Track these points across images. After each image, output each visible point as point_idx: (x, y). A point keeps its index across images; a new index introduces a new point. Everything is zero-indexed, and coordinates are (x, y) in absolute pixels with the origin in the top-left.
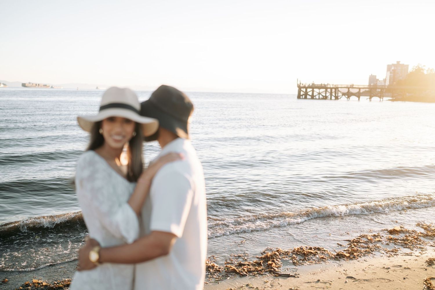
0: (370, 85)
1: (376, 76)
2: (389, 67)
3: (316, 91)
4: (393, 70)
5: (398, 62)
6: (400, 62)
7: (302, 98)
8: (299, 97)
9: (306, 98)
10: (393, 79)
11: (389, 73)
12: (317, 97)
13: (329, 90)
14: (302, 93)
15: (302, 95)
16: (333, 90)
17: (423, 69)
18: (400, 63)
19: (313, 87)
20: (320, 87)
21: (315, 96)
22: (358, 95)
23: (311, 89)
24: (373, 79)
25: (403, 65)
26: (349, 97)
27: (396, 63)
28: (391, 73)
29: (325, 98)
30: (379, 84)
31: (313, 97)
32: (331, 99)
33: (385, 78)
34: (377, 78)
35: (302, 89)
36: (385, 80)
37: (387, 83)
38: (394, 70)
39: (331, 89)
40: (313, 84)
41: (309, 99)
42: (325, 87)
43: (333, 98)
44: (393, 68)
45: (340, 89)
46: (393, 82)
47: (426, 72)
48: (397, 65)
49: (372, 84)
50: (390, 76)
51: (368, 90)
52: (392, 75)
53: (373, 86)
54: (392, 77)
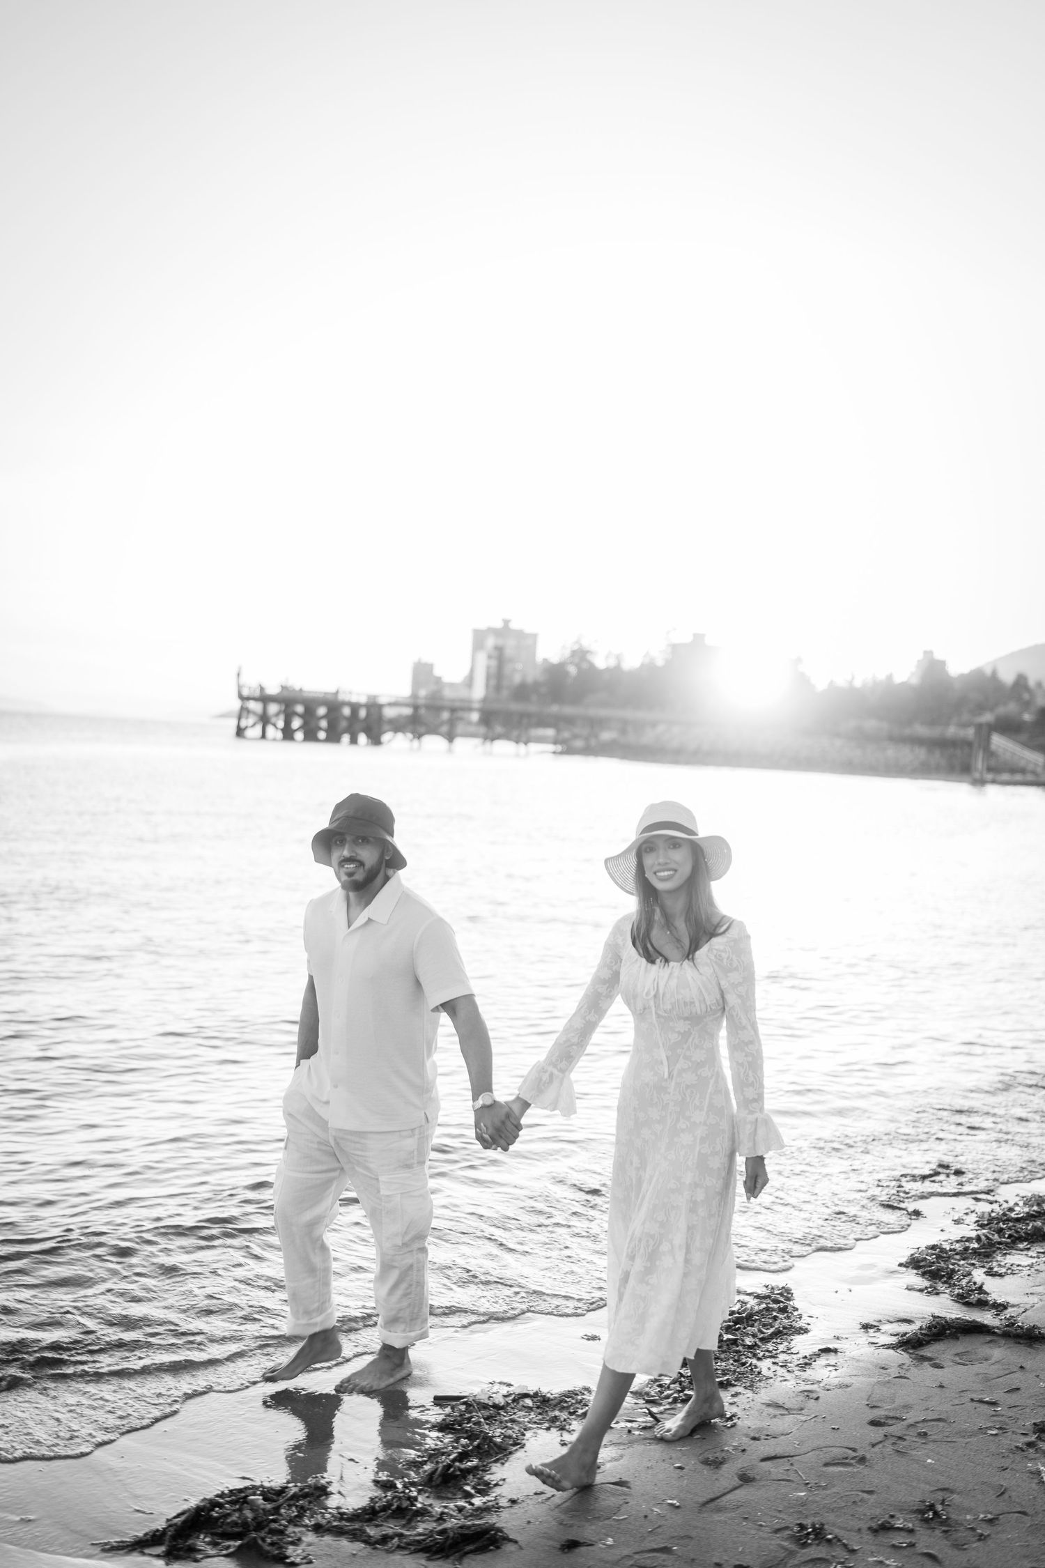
0: (414, 696)
1: (432, 666)
2: (479, 638)
4: (494, 648)
5: (506, 622)
6: (510, 621)
7: (253, 737)
8: (240, 732)
9: (264, 735)
10: (497, 677)
11: (481, 654)
12: (301, 734)
15: (252, 728)
17: (591, 651)
18: (513, 626)
19: (288, 698)
23: (280, 707)
24: (422, 672)
25: (520, 635)
27: (499, 624)
28: (490, 657)
30: (448, 693)
31: (287, 733)
33: (465, 672)
34: (437, 672)
36: (469, 681)
37: (479, 692)
38: (499, 650)
40: (287, 690)
41: (274, 740)
44: (490, 642)
45: (385, 710)
46: (498, 688)
47: (600, 662)
48: (505, 631)
49: (423, 693)
50: (488, 668)
51: (407, 711)
52: (494, 663)
53: (426, 698)
54: (493, 670)
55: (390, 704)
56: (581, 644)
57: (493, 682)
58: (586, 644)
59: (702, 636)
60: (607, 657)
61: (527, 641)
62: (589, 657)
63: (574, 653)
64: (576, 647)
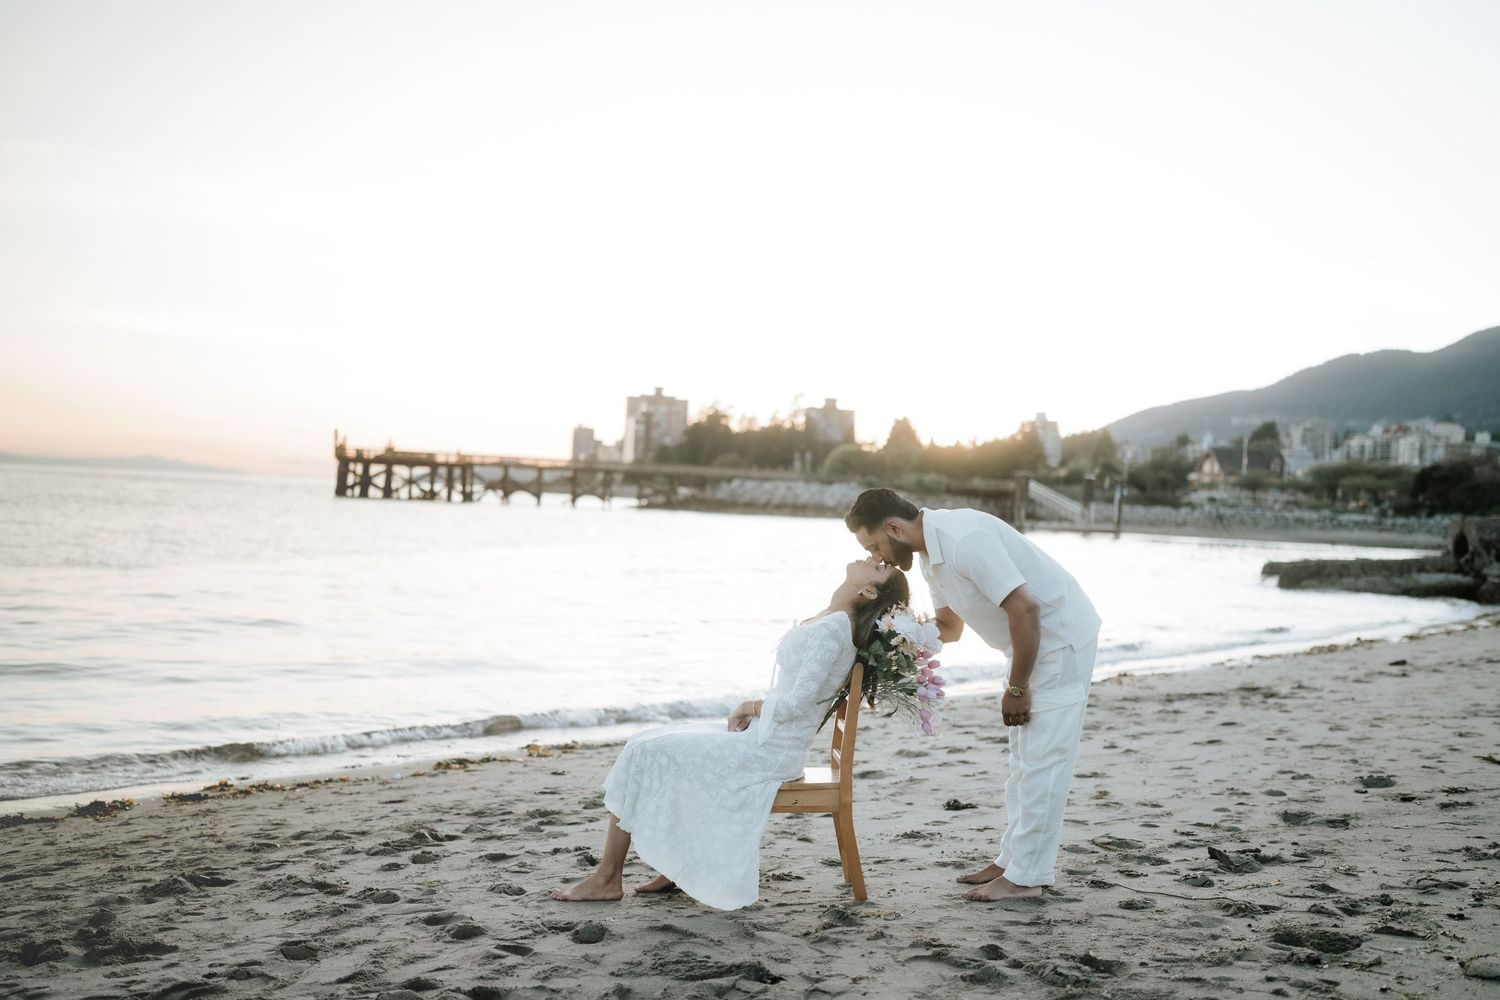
0: (575, 459)
1: (591, 431)
2: (633, 404)
3: (401, 471)
4: (644, 414)
5: (659, 391)
6: (661, 389)
7: (353, 496)
8: (341, 490)
9: (364, 494)
10: (644, 440)
11: (632, 421)
12: (404, 493)
13: (443, 471)
14: (351, 480)
15: (352, 487)
16: (457, 472)
17: (725, 416)
18: (666, 393)
19: (390, 459)
20: (411, 461)
21: (397, 490)
22: (537, 489)
23: (381, 468)
24: (583, 437)
25: (671, 401)
26: (506, 495)
27: (651, 392)
28: (638, 422)
29: (431, 496)
30: (602, 456)
31: (388, 492)
32: (449, 498)
33: (620, 438)
34: (597, 436)
35: (352, 466)
36: (620, 446)
37: (628, 456)
38: (648, 417)
39: (450, 467)
40: (390, 450)
41: (375, 499)
42: (429, 461)
43: (457, 497)
44: (644, 408)
45: (477, 470)
46: (647, 449)
47: (735, 426)
48: (658, 398)
49: (582, 457)
50: (637, 432)
51: (569, 474)
52: (642, 428)
53: (586, 461)
54: (642, 435)
55: (483, 465)
56: (717, 411)
57: (641, 446)
58: (722, 408)
59: (834, 401)
60: (741, 421)
61: (678, 407)
62: (723, 422)
63: (710, 418)
64: (711, 413)
